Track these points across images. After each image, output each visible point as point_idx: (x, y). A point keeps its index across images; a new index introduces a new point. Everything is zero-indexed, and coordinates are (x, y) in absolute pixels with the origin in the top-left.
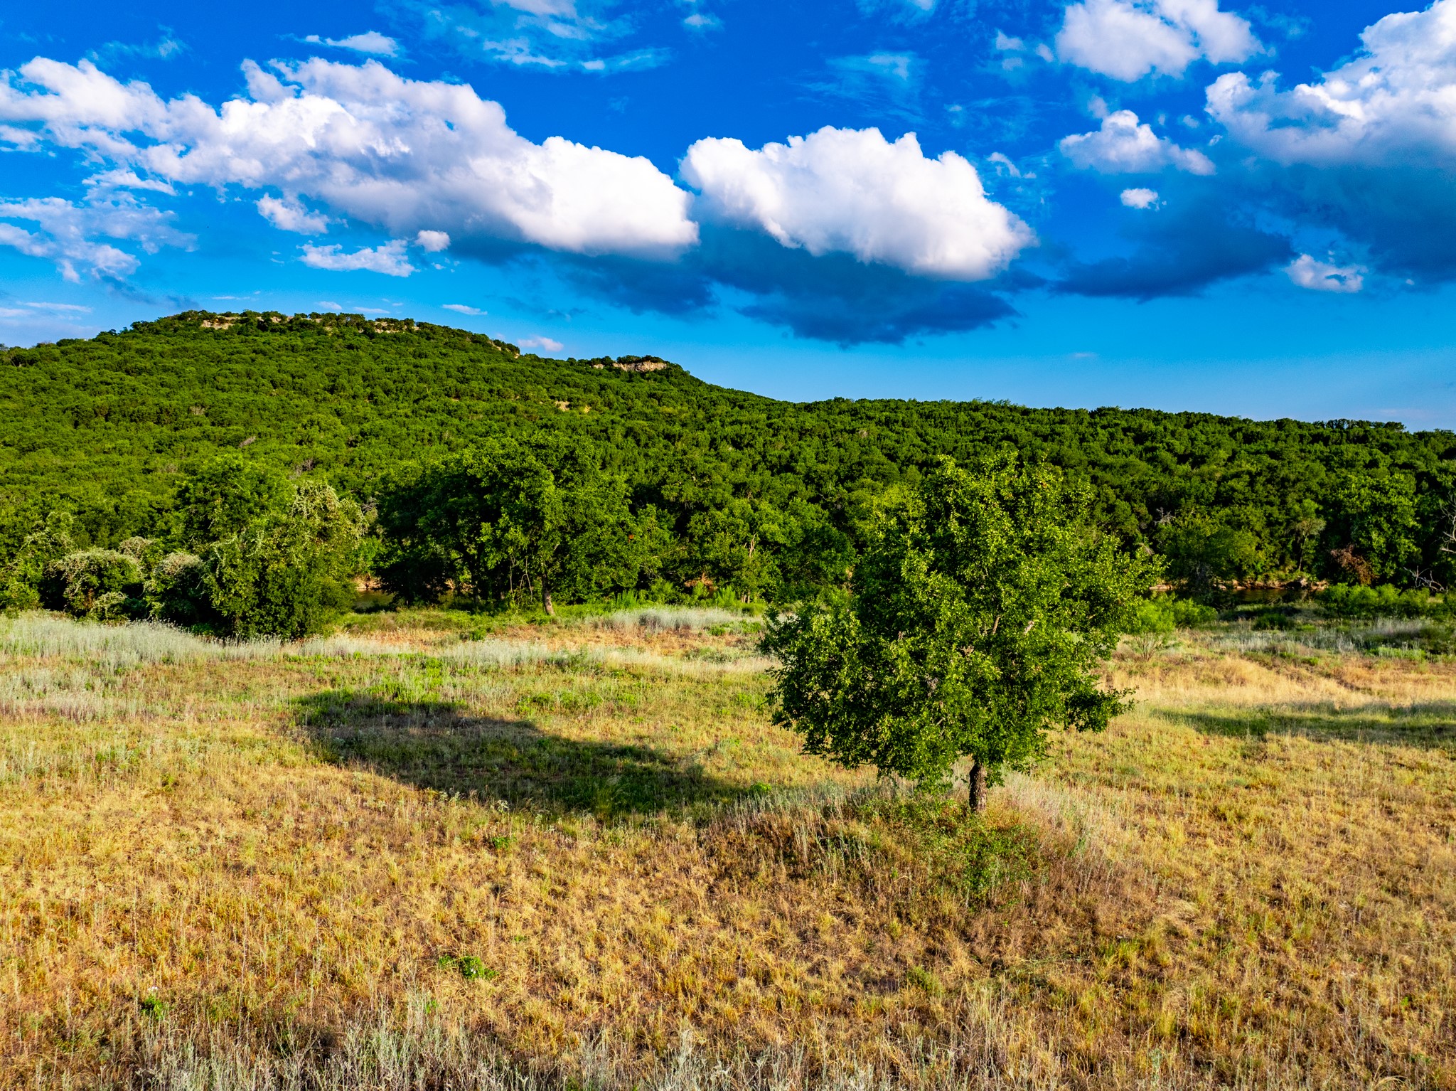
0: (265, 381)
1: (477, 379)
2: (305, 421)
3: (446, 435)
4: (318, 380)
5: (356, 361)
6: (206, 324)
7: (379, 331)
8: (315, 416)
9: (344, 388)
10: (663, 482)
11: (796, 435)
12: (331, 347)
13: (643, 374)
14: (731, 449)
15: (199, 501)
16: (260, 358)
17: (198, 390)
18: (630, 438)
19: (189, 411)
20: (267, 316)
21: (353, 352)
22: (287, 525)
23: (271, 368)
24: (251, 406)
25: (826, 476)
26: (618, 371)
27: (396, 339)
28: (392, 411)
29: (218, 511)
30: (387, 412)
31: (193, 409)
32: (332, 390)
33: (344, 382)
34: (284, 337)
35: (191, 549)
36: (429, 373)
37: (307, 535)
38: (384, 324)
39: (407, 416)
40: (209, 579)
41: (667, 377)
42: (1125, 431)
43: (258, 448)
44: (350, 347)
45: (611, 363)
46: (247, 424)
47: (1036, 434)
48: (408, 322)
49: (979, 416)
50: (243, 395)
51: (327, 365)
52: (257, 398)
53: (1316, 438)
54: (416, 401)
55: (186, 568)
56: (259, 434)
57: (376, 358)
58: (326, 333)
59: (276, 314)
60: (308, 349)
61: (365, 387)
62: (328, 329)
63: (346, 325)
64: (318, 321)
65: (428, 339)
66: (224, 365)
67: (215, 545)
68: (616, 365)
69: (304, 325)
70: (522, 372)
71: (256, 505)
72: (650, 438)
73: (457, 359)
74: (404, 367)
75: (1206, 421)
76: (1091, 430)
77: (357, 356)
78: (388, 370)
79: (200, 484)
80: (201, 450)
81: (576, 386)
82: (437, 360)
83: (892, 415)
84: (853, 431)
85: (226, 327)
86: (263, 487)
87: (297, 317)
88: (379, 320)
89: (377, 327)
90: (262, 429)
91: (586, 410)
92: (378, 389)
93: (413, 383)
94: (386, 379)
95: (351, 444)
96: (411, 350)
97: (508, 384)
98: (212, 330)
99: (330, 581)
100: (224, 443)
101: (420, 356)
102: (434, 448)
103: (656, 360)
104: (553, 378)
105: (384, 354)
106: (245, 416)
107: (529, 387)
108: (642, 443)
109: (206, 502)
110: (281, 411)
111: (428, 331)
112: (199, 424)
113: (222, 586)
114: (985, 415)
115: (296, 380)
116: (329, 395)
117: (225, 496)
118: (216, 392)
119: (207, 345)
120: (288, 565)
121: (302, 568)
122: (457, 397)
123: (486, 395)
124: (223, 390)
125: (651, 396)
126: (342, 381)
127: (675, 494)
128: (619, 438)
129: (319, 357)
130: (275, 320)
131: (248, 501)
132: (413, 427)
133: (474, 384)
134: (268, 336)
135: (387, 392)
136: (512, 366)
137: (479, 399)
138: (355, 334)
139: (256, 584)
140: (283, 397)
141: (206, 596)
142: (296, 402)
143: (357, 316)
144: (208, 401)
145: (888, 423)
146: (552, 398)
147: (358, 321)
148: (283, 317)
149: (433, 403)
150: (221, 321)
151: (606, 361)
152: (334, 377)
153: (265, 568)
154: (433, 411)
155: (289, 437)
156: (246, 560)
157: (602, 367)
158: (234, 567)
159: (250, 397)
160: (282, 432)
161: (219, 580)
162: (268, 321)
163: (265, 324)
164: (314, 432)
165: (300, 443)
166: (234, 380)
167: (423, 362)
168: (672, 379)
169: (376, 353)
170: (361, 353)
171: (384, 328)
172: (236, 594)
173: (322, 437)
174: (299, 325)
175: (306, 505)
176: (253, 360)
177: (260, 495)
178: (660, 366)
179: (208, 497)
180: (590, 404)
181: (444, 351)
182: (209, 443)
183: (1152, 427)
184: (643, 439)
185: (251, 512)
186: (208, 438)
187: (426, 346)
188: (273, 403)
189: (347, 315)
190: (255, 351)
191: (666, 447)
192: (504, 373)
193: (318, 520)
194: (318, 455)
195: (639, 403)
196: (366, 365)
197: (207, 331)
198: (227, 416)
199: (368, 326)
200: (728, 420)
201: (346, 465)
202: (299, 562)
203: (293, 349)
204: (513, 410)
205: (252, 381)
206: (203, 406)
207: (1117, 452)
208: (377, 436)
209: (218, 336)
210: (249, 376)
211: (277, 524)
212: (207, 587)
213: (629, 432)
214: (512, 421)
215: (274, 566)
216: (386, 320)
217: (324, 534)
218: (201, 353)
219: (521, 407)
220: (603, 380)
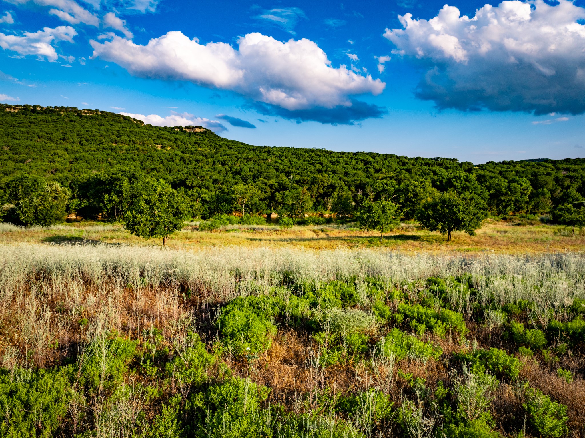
0: (35, 136)
1: (124, 135)
2: (52, 153)
3: (109, 159)
4: (58, 135)
5: (74, 127)
6: (8, 110)
7: (84, 114)
8: (56, 151)
9: (69, 139)
10: (187, 179)
11: (245, 161)
12: (63, 121)
13: (195, 133)
14: (220, 166)
15: (13, 187)
16: (32, 126)
17: (5, 139)
18: (182, 161)
19: (2, 148)
20: (35, 107)
21: (73, 123)
22: (44, 196)
23: (37, 130)
24: (29, 146)
25: (249, 177)
26: (185, 132)
27: (91, 118)
28: (88, 149)
29: (20, 191)
30: (86, 149)
31: (4, 147)
32: (64, 140)
33: (69, 136)
34: (43, 116)
35: (11, 203)
36: (104, 133)
37: (50, 199)
38: (86, 111)
39: (95, 151)
40: (19, 212)
41: (205, 134)
42: (362, 161)
43: (33, 164)
44: (72, 121)
45: (182, 128)
46: (28, 154)
47: (330, 162)
48: (97, 111)
49: (313, 154)
50: (26, 141)
51: (61, 129)
52: (31, 143)
53: (427, 164)
54: (99, 145)
55: (11, 208)
56: (33, 159)
57: (82, 126)
58: (61, 115)
59: (39, 106)
60: (53, 122)
61: (78, 138)
62: (62, 113)
63: (70, 111)
64: (57, 109)
65: (105, 118)
66: (17, 128)
67: (20, 202)
68: (184, 129)
69: (52, 111)
70: (143, 133)
71: (33, 189)
72: (190, 161)
73: (117, 127)
74: (94, 130)
75: (391, 157)
76: (350, 160)
77: (75, 125)
78: (87, 131)
79: (14, 182)
80: (8, 165)
81: (165, 139)
82: (108, 127)
83: (282, 154)
84: (265, 160)
85: (16, 111)
86: (35, 183)
87: (48, 108)
88: (84, 110)
89: (83, 113)
90: (34, 156)
91: (169, 149)
92: (83, 139)
93: (98, 137)
94: (87, 135)
95: (71, 163)
96: (98, 122)
97: (137, 138)
98: (10, 112)
99: (58, 212)
100: (18, 162)
101: (101, 125)
102: (104, 165)
103: (201, 128)
104: (156, 136)
105: (86, 124)
106: (27, 150)
107: (146, 139)
108: (186, 163)
109: (16, 188)
110: (42, 148)
111: (105, 115)
112: (7, 154)
113: (23, 214)
114: (316, 154)
115: (48, 135)
116: (62, 142)
117: (22, 186)
118: (14, 140)
119: (8, 119)
120: (44, 207)
121: (49, 208)
122: (116, 143)
123: (128, 142)
124: (17, 139)
125: (196, 143)
126: (68, 136)
127: (191, 183)
128: (177, 161)
129: (58, 125)
130: (38, 109)
131: (31, 187)
132: (96, 156)
133: (123, 138)
134: (35, 116)
135: (87, 141)
136: (140, 130)
137: (125, 144)
138: (74, 115)
139: (34, 213)
140: (43, 143)
141: (18, 217)
142: (48, 144)
143: (75, 108)
144: (10, 144)
145: (280, 157)
146: (155, 143)
147: (75, 110)
148: (42, 108)
149: (105, 146)
150: (14, 109)
151: (180, 128)
152: (64, 134)
153: (37, 208)
154: (105, 149)
155: (46, 159)
156: (31, 206)
157: (178, 130)
158: (27, 208)
159: (28, 142)
160: (42, 157)
161: (22, 212)
162: (35, 109)
163: (34, 110)
164: (56, 158)
165: (50, 162)
166: (21, 135)
167: (102, 128)
168: (207, 135)
169: (83, 124)
170: (76, 124)
171: (86, 113)
172: (27, 216)
173: (59, 160)
174: (49, 111)
175: (50, 190)
176: (29, 126)
177: (35, 185)
178: (202, 130)
179: (17, 186)
180: (170, 146)
181: (111, 123)
182: (12, 162)
183: (371, 159)
184: (187, 161)
185: (32, 191)
186: (11, 159)
187: (104, 121)
188: (39, 145)
189: (70, 107)
190: (30, 122)
191: (195, 165)
192: (135, 133)
193: (53, 194)
194: (57, 167)
195: (190, 146)
196: (78, 129)
197: (8, 113)
198: (19, 150)
199: (79, 112)
200: (223, 154)
201: (69, 171)
202: (47, 206)
203: (47, 121)
204: (138, 149)
205: (29, 136)
206: (8, 146)
207: (357, 169)
208: (82, 159)
209: (13, 115)
210: (28, 133)
211: (40, 195)
212: (18, 214)
213: (182, 159)
214: (136, 154)
215: (40, 208)
216: (87, 110)
217: (56, 198)
218: (6, 122)
219: (141, 148)
220: (178, 136)
